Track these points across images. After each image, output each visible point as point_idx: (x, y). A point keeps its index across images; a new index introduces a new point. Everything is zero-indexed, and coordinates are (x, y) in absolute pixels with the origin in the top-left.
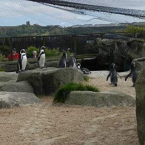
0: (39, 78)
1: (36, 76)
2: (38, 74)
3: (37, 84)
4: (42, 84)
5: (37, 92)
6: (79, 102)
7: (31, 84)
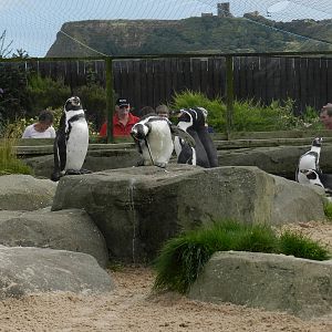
0: (127, 200)
1: (116, 192)
2: (123, 184)
3: (118, 222)
4: (136, 222)
5: (117, 251)
6: (236, 293)
7: (97, 221)
